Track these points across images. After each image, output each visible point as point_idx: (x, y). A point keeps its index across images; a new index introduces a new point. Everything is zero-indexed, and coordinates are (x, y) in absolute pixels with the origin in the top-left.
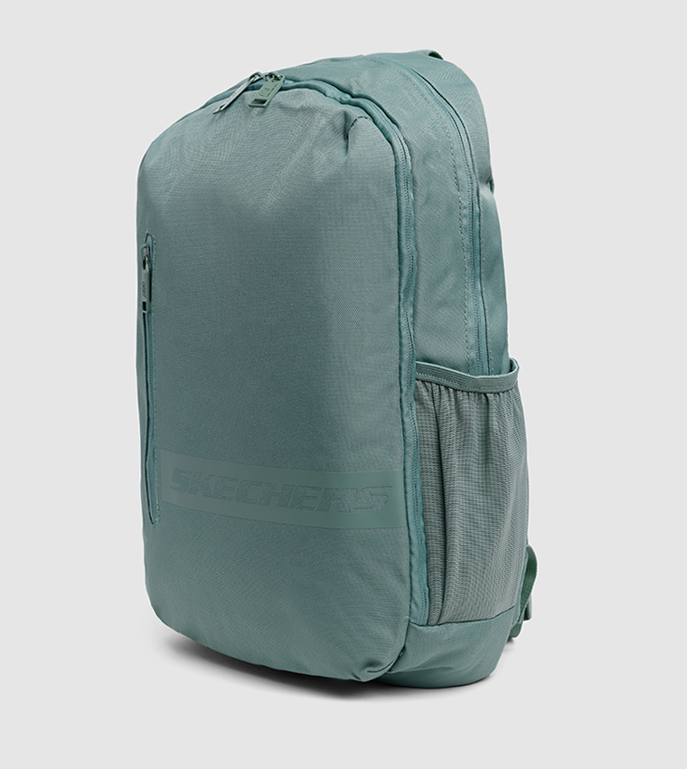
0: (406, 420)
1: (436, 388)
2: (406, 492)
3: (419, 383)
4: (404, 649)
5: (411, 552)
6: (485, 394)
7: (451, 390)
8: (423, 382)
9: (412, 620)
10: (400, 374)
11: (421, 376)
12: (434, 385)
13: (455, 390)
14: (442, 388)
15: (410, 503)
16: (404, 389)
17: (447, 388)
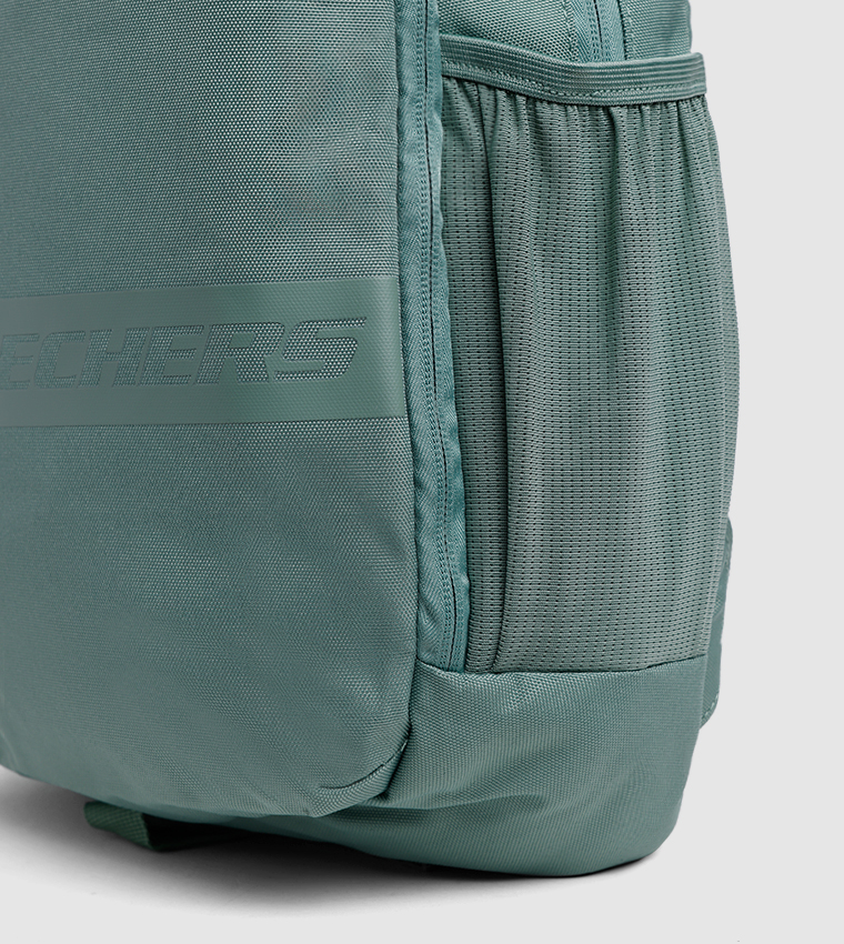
0: (410, 160)
1: (486, 95)
2: (405, 335)
3: (452, 85)
4: (409, 733)
5: (417, 483)
6: (606, 109)
7: (521, 100)
8: (460, 81)
9: (425, 656)
10: (399, 54)
11: (454, 68)
12: (483, 90)
13: (532, 100)
14: (501, 95)
15: (416, 363)
16: (410, 87)
17: (511, 94)
